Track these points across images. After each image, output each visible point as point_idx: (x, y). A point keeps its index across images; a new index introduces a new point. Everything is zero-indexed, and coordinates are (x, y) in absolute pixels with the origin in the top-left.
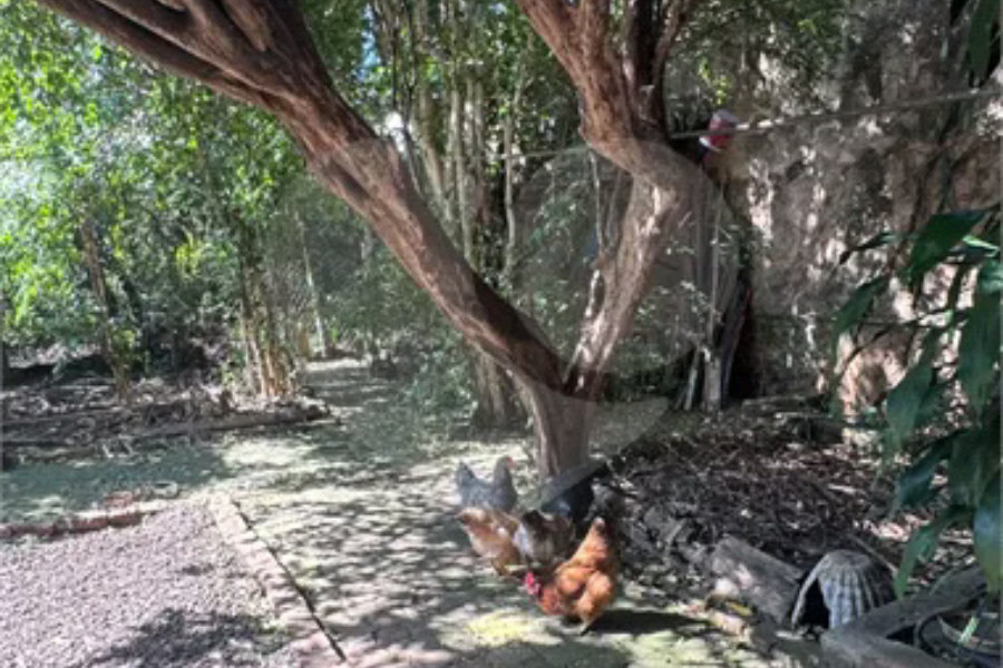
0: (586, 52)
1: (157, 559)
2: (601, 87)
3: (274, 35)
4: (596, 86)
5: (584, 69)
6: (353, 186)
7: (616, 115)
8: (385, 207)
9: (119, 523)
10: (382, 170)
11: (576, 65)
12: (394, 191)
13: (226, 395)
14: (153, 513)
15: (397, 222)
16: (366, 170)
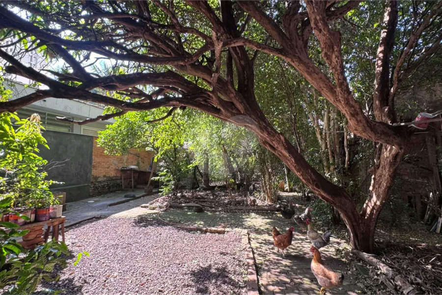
0: (343, 103)
1: (224, 246)
2: (351, 113)
3: (245, 109)
4: (349, 113)
5: (343, 108)
6: (272, 147)
7: (359, 122)
8: (281, 153)
9: (219, 233)
10: (279, 142)
11: (340, 107)
12: (283, 148)
13: (254, 201)
14: (228, 232)
15: (284, 156)
16: (274, 142)
